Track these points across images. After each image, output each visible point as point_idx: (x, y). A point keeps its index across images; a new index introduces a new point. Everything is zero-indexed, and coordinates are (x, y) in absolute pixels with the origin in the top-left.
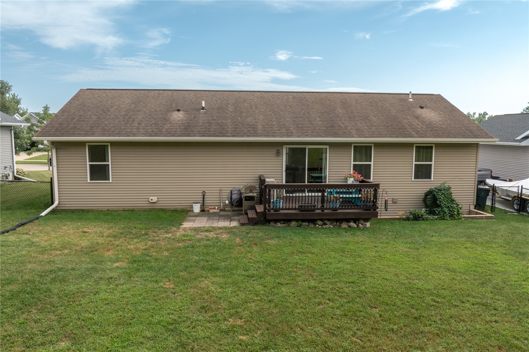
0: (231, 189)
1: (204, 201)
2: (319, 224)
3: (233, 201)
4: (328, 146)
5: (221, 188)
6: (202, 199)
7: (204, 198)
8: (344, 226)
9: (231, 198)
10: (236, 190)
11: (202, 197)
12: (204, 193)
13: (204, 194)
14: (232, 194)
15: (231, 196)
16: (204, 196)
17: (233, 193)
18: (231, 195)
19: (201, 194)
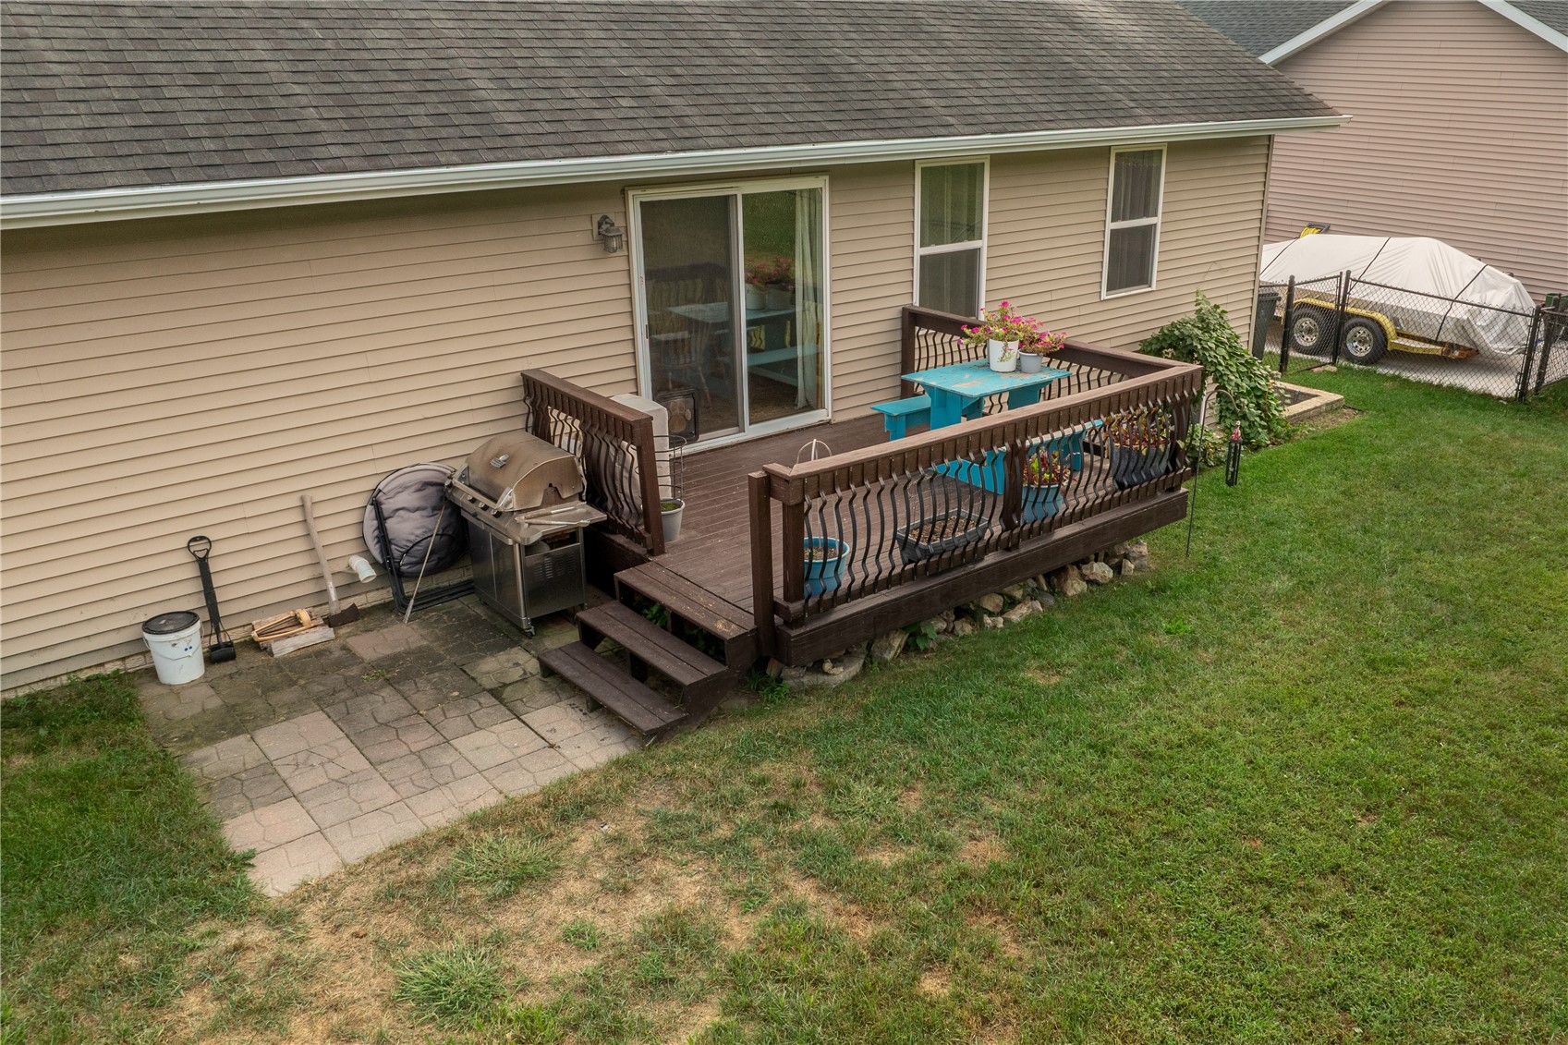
0: (370, 484)
1: (209, 592)
2: (991, 609)
3: (396, 554)
4: (827, 178)
5: (308, 494)
6: (198, 586)
7: (205, 575)
8: (1076, 585)
9: (384, 539)
10: (405, 488)
11: (193, 571)
12: (197, 547)
13: (201, 555)
14: (386, 515)
15: (381, 528)
16: (203, 563)
17: (387, 507)
18: (381, 518)
19: (185, 557)
